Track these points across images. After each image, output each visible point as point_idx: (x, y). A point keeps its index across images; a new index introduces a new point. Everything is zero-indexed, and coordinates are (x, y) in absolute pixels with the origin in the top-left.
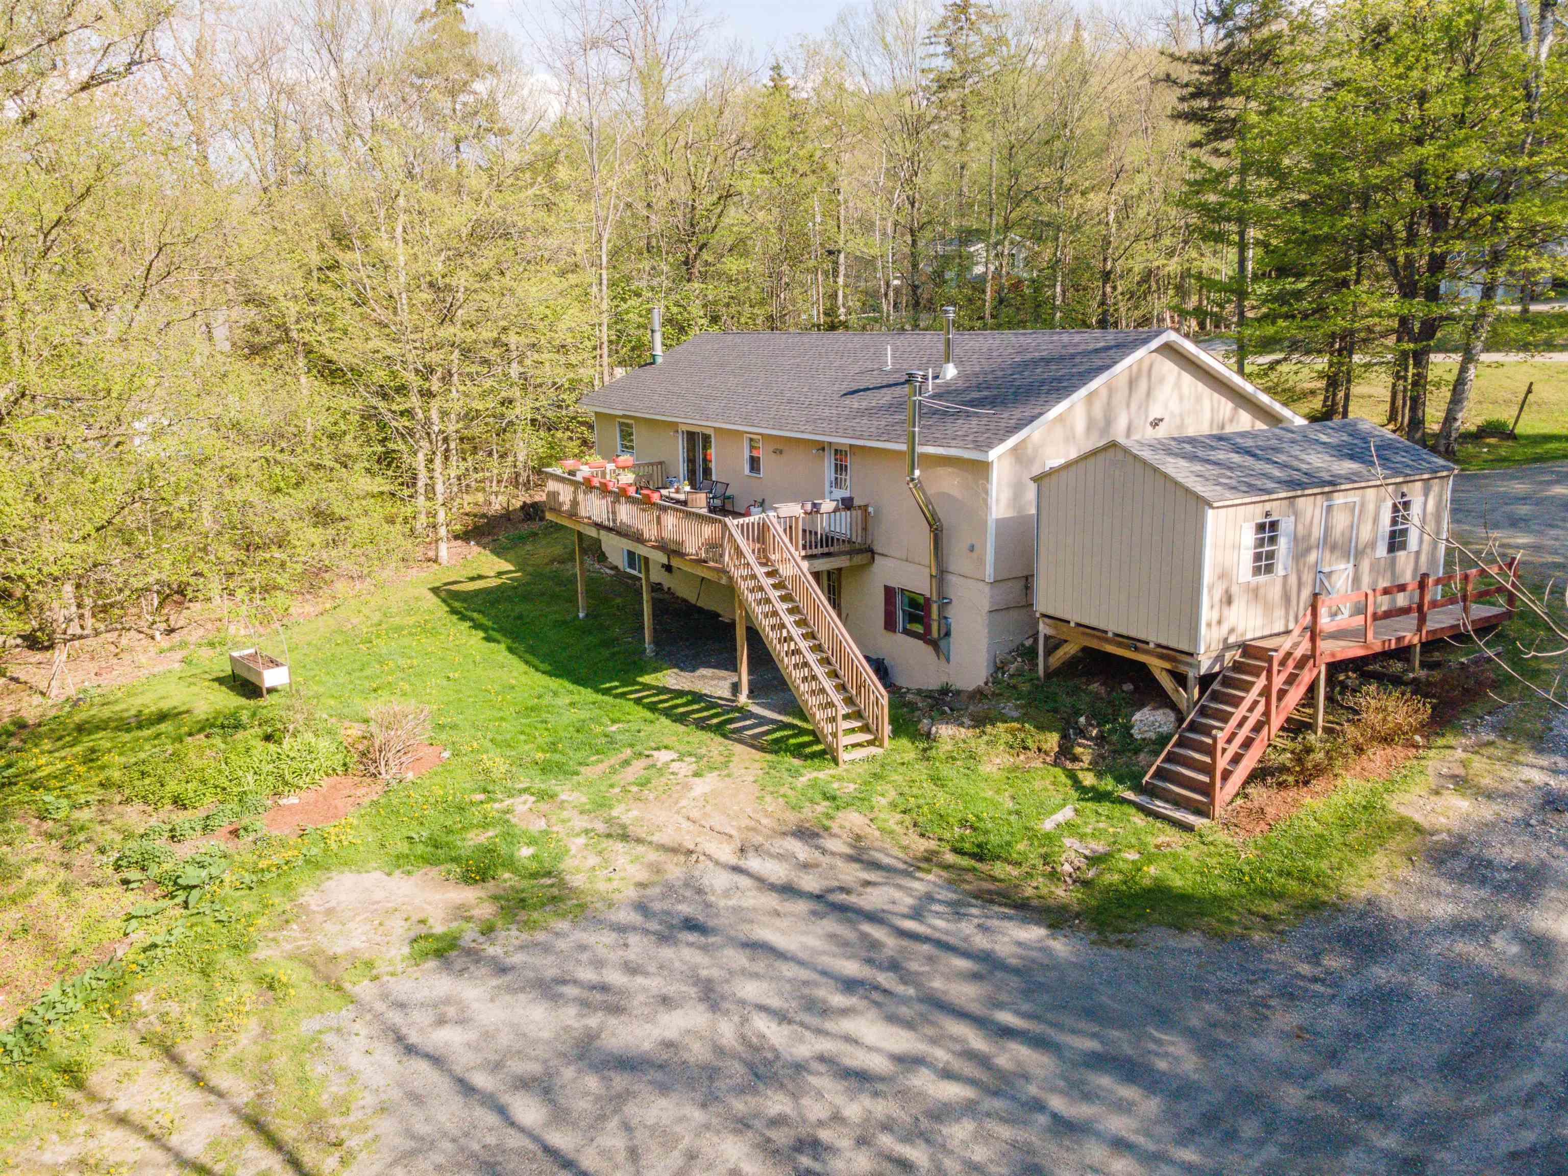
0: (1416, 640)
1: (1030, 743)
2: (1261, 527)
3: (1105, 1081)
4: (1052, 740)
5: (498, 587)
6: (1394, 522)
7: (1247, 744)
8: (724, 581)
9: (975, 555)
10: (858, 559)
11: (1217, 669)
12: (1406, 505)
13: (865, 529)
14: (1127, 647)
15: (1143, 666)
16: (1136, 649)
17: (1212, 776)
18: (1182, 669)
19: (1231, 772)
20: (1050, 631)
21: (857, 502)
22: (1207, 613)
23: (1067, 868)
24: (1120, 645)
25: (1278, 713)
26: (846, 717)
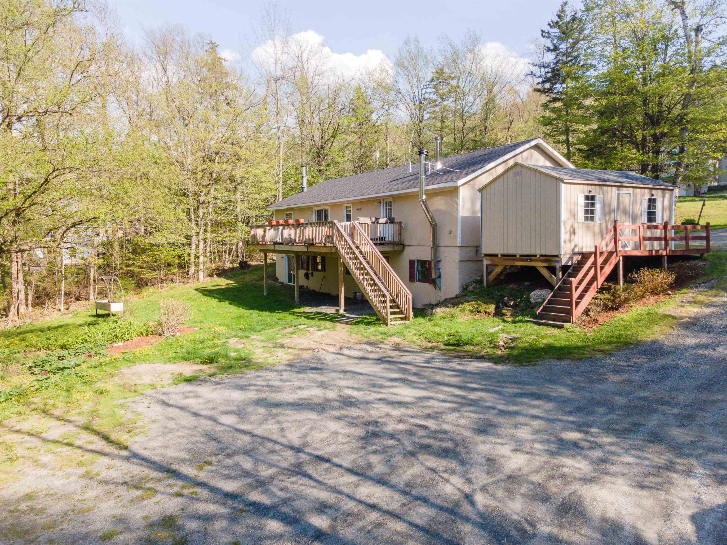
0: (664, 253)
1: (481, 309)
2: (587, 198)
3: (525, 400)
4: (492, 308)
5: (226, 288)
6: (649, 207)
7: (586, 290)
8: (333, 251)
9: (452, 234)
10: (397, 248)
11: (570, 264)
12: (654, 200)
13: (400, 234)
14: (526, 260)
15: (534, 268)
16: (531, 260)
17: (571, 306)
18: (553, 264)
19: (580, 302)
20: (488, 263)
21: (396, 221)
22: (564, 236)
23: (502, 343)
24: (522, 260)
25: (601, 276)
26: (391, 307)
